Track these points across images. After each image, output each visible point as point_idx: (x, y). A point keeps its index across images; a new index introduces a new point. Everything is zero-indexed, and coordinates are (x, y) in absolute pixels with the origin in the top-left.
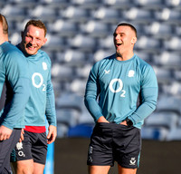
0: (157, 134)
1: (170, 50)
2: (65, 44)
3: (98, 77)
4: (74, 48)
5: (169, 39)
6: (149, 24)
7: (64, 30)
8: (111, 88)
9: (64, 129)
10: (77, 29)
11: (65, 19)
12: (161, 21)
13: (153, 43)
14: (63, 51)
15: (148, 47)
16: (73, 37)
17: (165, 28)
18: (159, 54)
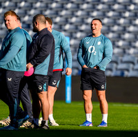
0: (123, 74)
1: (129, 32)
2: (77, 29)
3: (83, 45)
4: (81, 31)
5: (129, 27)
6: (119, 19)
7: (76, 22)
8: (89, 51)
9: (76, 71)
10: (83, 22)
11: (77, 16)
12: (125, 18)
13: (121, 28)
14: (76, 33)
15: (118, 30)
16: (81, 25)
17: (127, 21)
18: (124, 34)
